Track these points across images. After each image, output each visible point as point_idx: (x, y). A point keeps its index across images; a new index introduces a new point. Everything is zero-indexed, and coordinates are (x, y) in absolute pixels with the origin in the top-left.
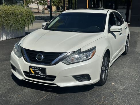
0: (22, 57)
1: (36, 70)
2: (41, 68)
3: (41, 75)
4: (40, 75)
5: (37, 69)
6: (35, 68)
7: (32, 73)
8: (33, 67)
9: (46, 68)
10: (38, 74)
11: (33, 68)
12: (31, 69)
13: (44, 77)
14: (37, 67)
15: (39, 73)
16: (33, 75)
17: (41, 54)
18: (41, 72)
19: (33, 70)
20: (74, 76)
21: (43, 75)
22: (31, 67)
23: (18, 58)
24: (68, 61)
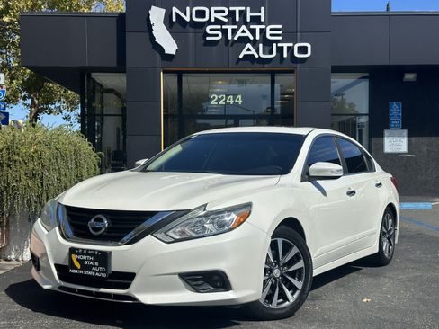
0: (57, 228)
1: (84, 257)
2: (99, 251)
3: (96, 272)
4: (94, 271)
5: (87, 254)
6: (83, 252)
7: (76, 268)
8: (78, 249)
9: (110, 252)
10: (89, 268)
11: (78, 254)
12: (74, 257)
13: (105, 275)
14: (88, 250)
15: (92, 266)
16: (76, 271)
17: (103, 217)
18: (97, 264)
19: (77, 259)
20: (183, 276)
21: (100, 272)
22: (73, 251)
23: (46, 232)
24: (170, 233)
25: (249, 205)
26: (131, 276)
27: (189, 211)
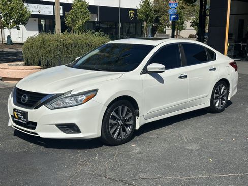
1: (18, 114)
4: (22, 120)
7: (16, 118)
9: (28, 112)
11: (17, 112)
13: (25, 123)
14: (20, 110)
15: (21, 118)
16: (16, 120)
17: (26, 95)
18: (23, 117)
19: (16, 114)
20: (58, 125)
21: (24, 121)
22: (14, 110)
24: (53, 105)
25: (96, 91)
26: (36, 124)
27: (63, 94)
